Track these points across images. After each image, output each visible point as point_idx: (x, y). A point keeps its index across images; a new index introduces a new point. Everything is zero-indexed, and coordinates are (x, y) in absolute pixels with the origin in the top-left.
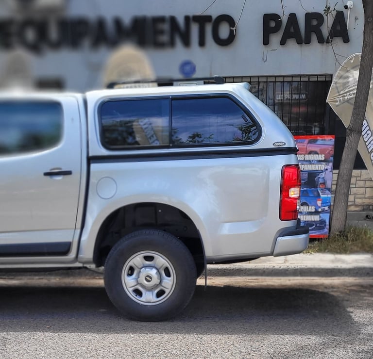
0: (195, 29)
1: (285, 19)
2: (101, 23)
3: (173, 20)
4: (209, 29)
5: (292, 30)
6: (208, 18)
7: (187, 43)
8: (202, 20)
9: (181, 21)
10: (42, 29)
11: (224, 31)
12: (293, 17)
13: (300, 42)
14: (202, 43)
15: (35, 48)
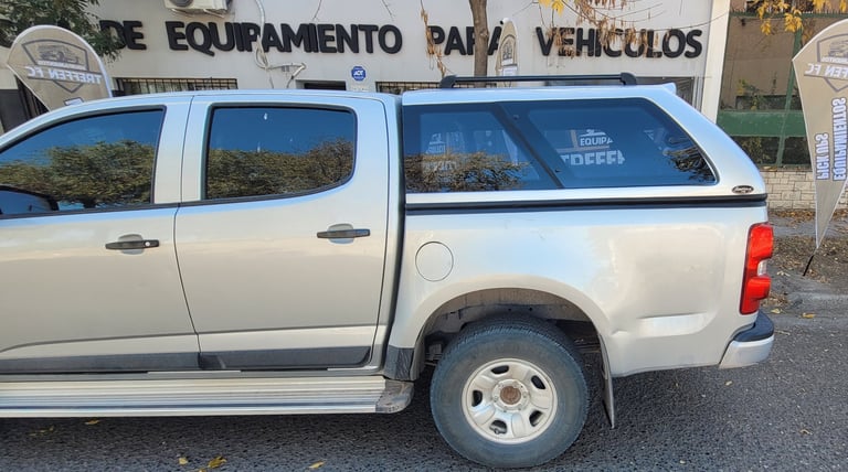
0: (362, 36)
1: (447, 32)
2: (269, 28)
3: (340, 28)
4: (375, 35)
5: (455, 42)
6: (375, 28)
7: (355, 49)
8: (369, 29)
9: (349, 30)
10: (211, 32)
11: (390, 40)
12: (454, 31)
13: (463, 53)
14: (370, 50)
15: (205, 49)
